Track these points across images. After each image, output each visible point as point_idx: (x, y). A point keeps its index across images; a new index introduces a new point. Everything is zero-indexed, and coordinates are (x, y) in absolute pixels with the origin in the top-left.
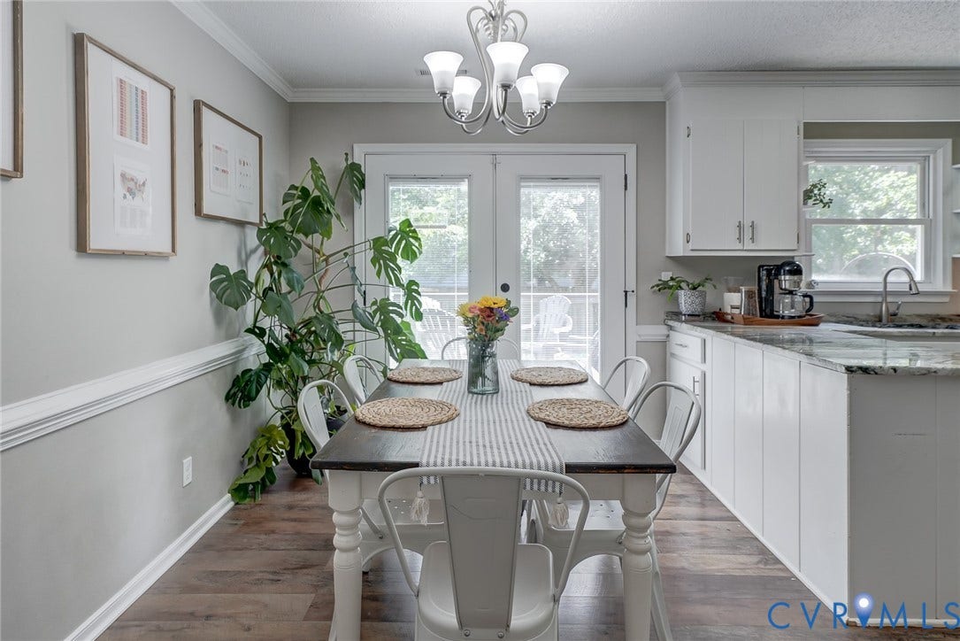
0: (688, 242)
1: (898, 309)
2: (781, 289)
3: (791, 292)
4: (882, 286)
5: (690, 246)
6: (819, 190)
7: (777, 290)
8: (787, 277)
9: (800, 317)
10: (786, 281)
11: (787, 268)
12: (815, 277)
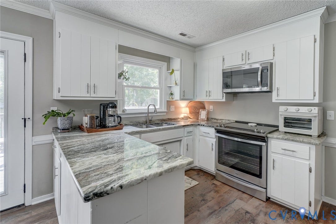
0: (59, 92)
1: (152, 118)
2: (108, 114)
3: (112, 116)
4: (147, 110)
5: (60, 94)
6: (125, 73)
7: (107, 115)
8: (110, 109)
9: (116, 126)
10: (110, 111)
11: (111, 105)
12: (126, 108)
